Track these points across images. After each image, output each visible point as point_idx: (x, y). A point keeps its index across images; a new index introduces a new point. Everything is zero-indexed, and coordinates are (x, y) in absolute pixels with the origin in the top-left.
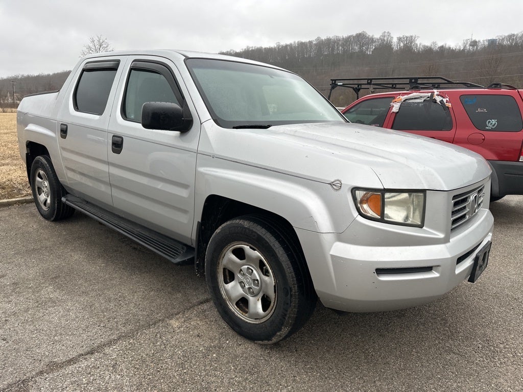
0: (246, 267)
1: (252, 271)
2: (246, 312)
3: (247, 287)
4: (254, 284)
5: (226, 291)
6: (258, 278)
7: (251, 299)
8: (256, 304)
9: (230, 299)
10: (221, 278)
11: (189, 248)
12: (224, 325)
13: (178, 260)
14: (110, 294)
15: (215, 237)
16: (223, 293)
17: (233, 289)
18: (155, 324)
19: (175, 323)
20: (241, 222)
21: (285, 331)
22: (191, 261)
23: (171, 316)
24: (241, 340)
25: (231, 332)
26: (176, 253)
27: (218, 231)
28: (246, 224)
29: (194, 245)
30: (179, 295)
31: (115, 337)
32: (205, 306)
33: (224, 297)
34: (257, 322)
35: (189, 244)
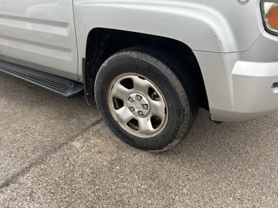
0: (135, 94)
1: (141, 97)
2: (137, 130)
3: (136, 111)
4: (143, 108)
5: (117, 115)
6: (147, 103)
7: (141, 120)
8: (146, 123)
9: (122, 121)
10: (111, 105)
11: (77, 84)
12: (118, 140)
13: (69, 94)
14: (16, 126)
15: (102, 71)
16: (115, 117)
17: (124, 113)
18: (60, 147)
19: (77, 144)
20: (128, 53)
21: (175, 142)
22: (81, 94)
23: (72, 139)
24: (135, 151)
25: (125, 145)
26: (65, 89)
27: (104, 64)
28: (134, 55)
29: (82, 80)
30: (75, 120)
31: (27, 165)
32: (98, 127)
33: (116, 120)
34: (148, 137)
35: (76, 79)
